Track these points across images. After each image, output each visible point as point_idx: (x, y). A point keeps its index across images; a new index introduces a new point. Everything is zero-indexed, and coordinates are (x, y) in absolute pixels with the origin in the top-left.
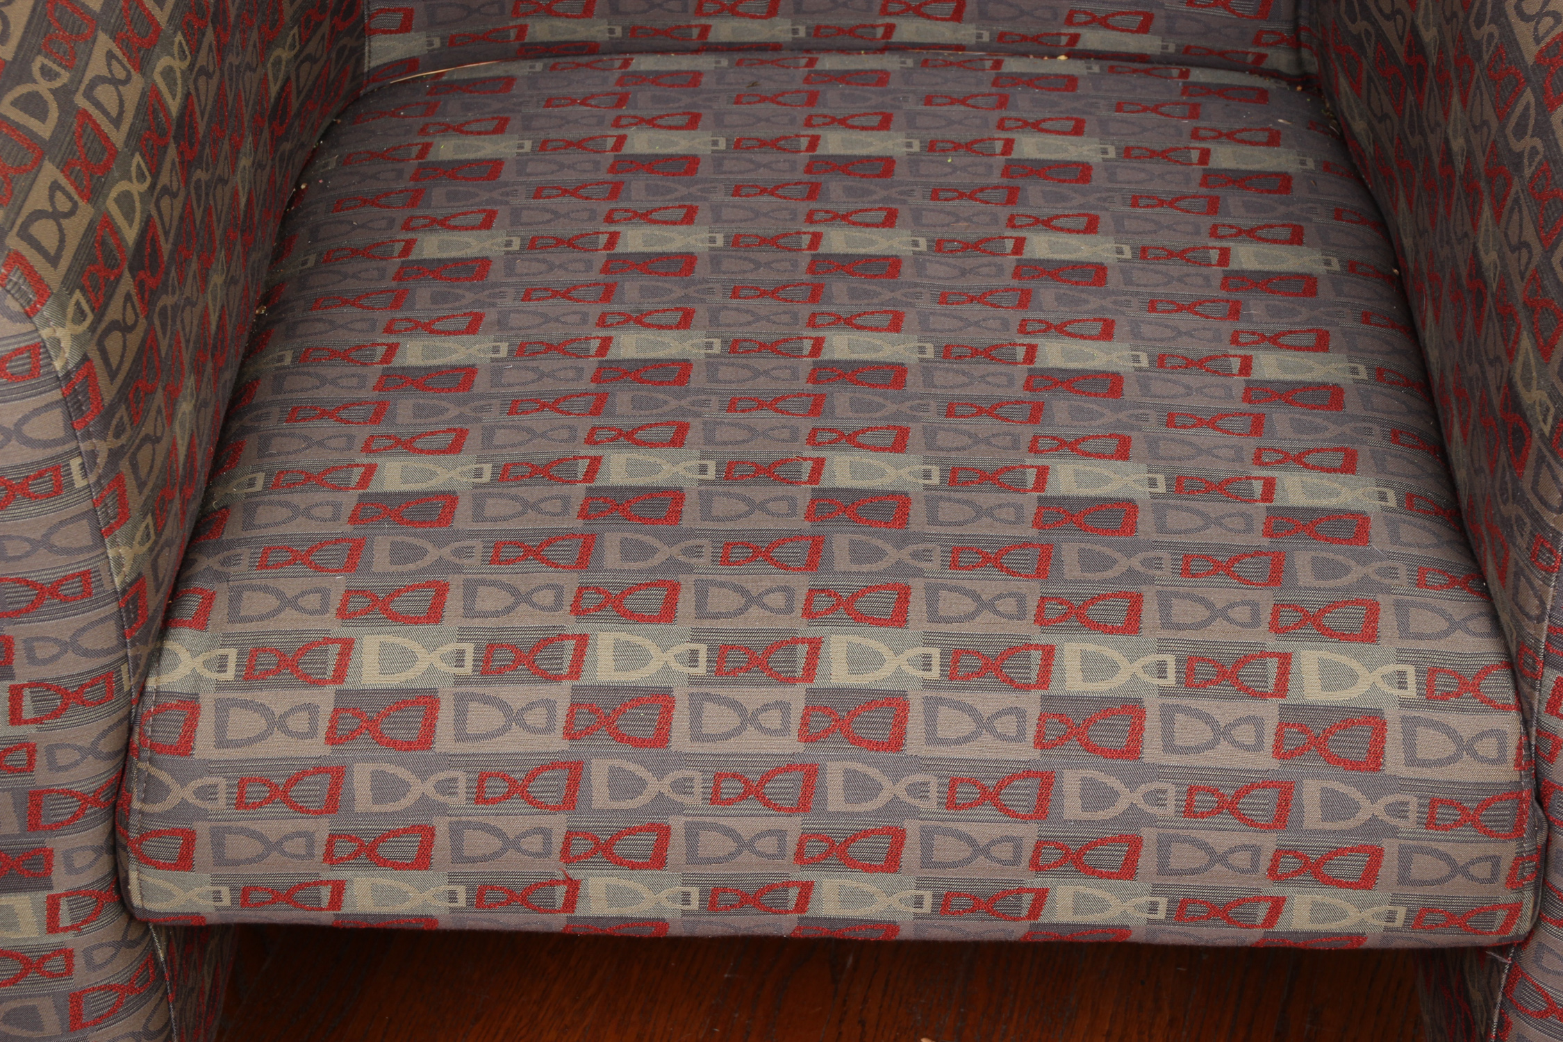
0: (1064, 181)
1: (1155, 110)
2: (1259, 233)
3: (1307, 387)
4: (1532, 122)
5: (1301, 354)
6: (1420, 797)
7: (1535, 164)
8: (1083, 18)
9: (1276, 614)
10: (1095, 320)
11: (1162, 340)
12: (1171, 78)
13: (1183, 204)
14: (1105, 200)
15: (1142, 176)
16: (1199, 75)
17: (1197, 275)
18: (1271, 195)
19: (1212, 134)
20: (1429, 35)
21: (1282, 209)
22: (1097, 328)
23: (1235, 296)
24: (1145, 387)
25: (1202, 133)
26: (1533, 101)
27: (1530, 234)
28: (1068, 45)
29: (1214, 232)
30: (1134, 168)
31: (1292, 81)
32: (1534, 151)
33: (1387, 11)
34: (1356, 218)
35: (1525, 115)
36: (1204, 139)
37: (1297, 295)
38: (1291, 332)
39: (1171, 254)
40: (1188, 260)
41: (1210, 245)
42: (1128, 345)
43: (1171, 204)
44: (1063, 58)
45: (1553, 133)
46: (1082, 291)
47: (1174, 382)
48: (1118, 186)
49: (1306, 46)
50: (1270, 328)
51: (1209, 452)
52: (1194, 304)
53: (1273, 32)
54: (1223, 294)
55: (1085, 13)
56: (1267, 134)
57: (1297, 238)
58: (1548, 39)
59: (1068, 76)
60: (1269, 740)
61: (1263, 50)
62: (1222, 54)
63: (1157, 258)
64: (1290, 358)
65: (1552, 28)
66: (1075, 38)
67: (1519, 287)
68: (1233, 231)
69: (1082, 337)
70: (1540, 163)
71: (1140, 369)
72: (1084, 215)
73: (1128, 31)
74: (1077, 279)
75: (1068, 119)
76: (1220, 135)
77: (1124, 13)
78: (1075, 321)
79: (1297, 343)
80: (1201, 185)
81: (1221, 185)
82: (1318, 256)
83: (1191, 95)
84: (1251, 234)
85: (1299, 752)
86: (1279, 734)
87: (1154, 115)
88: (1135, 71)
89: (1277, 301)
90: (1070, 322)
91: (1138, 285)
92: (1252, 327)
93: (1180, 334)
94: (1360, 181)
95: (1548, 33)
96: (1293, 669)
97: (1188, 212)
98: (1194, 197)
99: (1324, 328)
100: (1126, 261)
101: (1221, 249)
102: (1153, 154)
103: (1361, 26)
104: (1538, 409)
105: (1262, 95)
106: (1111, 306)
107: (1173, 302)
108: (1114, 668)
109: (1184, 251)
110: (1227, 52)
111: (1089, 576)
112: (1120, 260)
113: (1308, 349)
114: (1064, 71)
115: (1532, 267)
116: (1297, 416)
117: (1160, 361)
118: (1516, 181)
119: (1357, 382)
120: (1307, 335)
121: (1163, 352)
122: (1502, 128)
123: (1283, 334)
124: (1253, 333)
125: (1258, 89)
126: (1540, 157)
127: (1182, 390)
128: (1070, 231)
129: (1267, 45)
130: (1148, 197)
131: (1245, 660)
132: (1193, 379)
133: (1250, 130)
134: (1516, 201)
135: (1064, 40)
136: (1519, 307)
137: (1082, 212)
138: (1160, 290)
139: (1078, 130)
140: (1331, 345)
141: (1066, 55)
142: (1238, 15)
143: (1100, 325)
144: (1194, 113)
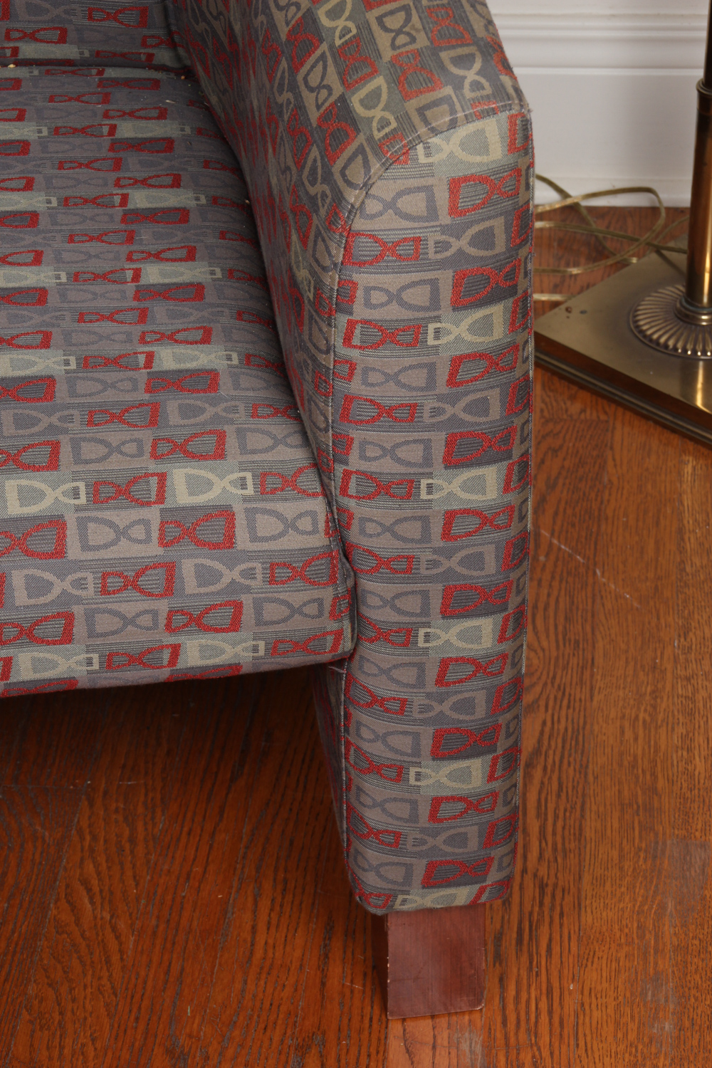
0: (10, 154)
1: (78, 99)
2: (150, 182)
3: (179, 286)
4: (286, 81)
5: (176, 264)
6: (263, 563)
7: (289, 111)
8: (17, 35)
9: (154, 446)
10: (29, 252)
11: (77, 262)
12: (91, 75)
13: (95, 165)
14: (39, 166)
15: (67, 147)
16: (111, 73)
17: (104, 214)
18: (159, 154)
19: (119, 114)
20: (237, 28)
21: (166, 164)
22: (31, 257)
23: (130, 227)
24: (63, 295)
25: (111, 113)
26: (286, 66)
27: (290, 162)
28: (12, 56)
29: (117, 184)
30: (61, 142)
31: (178, 72)
32: (289, 102)
33: (215, 14)
34: (219, 166)
35: (282, 78)
36: (113, 118)
37: (175, 223)
38: (169, 249)
39: (86, 201)
40: (98, 205)
41: (114, 192)
42: (52, 267)
43: (87, 166)
44: (12, 66)
45: (298, 88)
46: (20, 232)
47: (85, 291)
48: (49, 155)
49: (180, 46)
50: (153, 248)
51: (108, 338)
52: (102, 235)
53: (153, 37)
54: (123, 227)
55: (18, 30)
56: (157, 111)
57: (176, 183)
58: (293, 22)
59: (15, 79)
60: (155, 535)
61: (150, 51)
62: (123, 55)
63: (76, 205)
64: (168, 267)
65: (295, 14)
66: (15, 51)
67: (288, 198)
68: (131, 181)
69: (19, 264)
70: (292, 110)
71: (60, 284)
72: (23, 178)
73: (52, 42)
74: (17, 224)
75: (13, 109)
76: (125, 114)
77: (45, 29)
78: (15, 253)
79: (173, 257)
80: (109, 150)
81: (124, 150)
82: (191, 194)
83: (104, 87)
84: (144, 183)
85: (176, 540)
86: (162, 529)
87: (77, 103)
88: (64, 72)
89: (160, 228)
90: (10, 255)
91: (62, 225)
92: (142, 248)
93: (90, 256)
94: (224, 140)
95: (293, 17)
96: (168, 483)
97: (99, 170)
98: (104, 159)
99: (193, 244)
100: (53, 208)
101: (122, 195)
102: (75, 130)
103: (201, 27)
104: (305, 283)
105: (156, 84)
106: (41, 241)
107: (86, 235)
108: (42, 495)
109: (96, 198)
110: (126, 54)
111: (21, 432)
112: (48, 208)
113: (181, 260)
114: (12, 75)
115: (293, 183)
116: (171, 307)
117: (76, 277)
118: (280, 123)
119: (214, 280)
120: (180, 251)
121: (77, 270)
122: (272, 87)
123: (164, 251)
124: (143, 252)
125: (153, 80)
126: (292, 106)
127: (90, 296)
128: (12, 190)
129: (151, 46)
130: (71, 162)
131: (134, 481)
132: (99, 288)
133: (146, 109)
134: (282, 138)
135: (8, 53)
136: (289, 213)
137: (22, 175)
138: (78, 227)
139: (21, 117)
140: (197, 256)
141: (14, 64)
142: (125, 25)
143: (32, 255)
144: (106, 99)
